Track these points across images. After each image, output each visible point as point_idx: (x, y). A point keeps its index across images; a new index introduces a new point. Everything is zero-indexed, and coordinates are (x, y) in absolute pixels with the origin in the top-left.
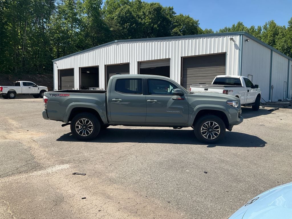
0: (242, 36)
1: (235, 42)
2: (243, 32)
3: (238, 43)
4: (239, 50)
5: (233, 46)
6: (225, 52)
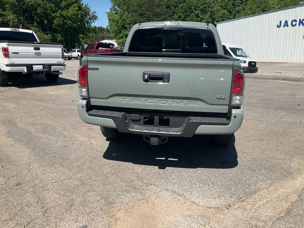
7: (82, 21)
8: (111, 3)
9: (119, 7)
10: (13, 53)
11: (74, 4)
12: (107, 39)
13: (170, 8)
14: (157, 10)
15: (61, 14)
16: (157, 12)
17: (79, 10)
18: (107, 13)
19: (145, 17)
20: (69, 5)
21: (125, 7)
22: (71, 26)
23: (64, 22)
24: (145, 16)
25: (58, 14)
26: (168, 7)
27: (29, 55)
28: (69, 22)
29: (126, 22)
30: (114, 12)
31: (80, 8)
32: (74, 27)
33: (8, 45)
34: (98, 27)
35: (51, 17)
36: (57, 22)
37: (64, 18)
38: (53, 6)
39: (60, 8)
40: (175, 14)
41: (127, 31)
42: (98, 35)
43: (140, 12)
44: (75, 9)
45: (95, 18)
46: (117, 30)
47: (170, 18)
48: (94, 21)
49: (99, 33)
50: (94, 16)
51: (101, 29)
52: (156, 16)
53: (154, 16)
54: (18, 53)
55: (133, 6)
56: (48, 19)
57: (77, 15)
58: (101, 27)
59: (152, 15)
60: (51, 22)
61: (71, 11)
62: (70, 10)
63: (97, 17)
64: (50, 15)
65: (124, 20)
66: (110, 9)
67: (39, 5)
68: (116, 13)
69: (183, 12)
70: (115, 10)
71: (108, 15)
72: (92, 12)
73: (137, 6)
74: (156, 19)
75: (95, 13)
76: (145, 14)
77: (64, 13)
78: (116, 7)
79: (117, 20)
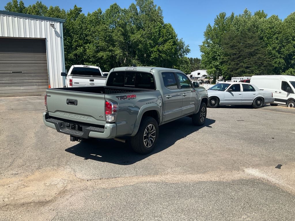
0: (62, 23)
1: (55, 29)
2: (63, 20)
3: (58, 30)
4: (60, 39)
5: (54, 33)
6: (45, 38)
7: (176, 53)
8: (205, 37)
9: (212, 40)
10: (75, 83)
11: (170, 40)
12: (201, 69)
13: (263, 39)
14: (249, 42)
15: (158, 49)
16: (249, 44)
17: (173, 45)
18: (200, 46)
19: (236, 49)
20: (165, 41)
21: (217, 40)
22: (165, 59)
23: (160, 55)
24: (236, 47)
25: (155, 49)
26: (261, 38)
27: (86, 84)
28: (163, 55)
29: (216, 53)
30: (206, 45)
31: (175, 43)
32: (168, 59)
33: (72, 77)
34: (194, 59)
35: (149, 51)
36: (154, 55)
37: (160, 52)
38: (152, 42)
39: (157, 44)
40: (268, 45)
41: (217, 62)
42: (193, 65)
43: (231, 44)
44: (170, 44)
45: (188, 51)
46: (207, 61)
47: (262, 49)
48: (187, 53)
49: (194, 64)
50: (188, 49)
51: (197, 60)
52: (247, 48)
53: (246, 47)
54: (78, 83)
55: (225, 39)
56: (147, 53)
57: (171, 49)
58: (197, 58)
59: (243, 46)
60: (149, 56)
61: (167, 46)
62: (165, 45)
63: (190, 50)
64: (149, 50)
65: (215, 52)
66: (203, 42)
67: (140, 42)
68: (208, 46)
69: (278, 43)
70: (208, 43)
71: (200, 48)
72: (186, 46)
73: (229, 39)
74: (248, 50)
75: (188, 46)
76: (237, 46)
77: (161, 48)
78: (209, 40)
79: (208, 52)
